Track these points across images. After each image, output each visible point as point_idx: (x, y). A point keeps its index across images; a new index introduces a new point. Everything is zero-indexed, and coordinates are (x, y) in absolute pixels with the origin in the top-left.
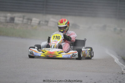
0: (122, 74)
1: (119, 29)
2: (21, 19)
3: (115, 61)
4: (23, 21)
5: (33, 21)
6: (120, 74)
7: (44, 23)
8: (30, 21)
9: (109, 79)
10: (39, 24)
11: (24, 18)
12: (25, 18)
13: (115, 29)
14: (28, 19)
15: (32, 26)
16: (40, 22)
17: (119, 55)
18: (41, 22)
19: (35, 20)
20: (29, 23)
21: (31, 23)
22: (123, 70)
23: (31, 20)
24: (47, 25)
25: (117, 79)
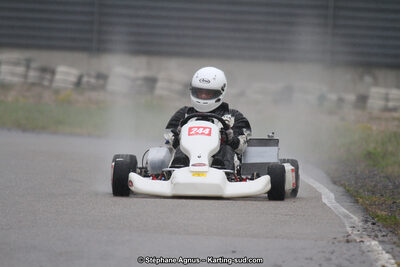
0: (348, 241)
1: (333, 97)
2: (20, 70)
3: (325, 200)
4: (25, 76)
5: (58, 77)
6: (339, 242)
7: (93, 81)
8: (48, 76)
9: (307, 259)
10: (78, 83)
11: (28, 67)
12: (34, 65)
13: (322, 98)
14: (44, 70)
15: (57, 92)
16: (80, 78)
17: (335, 183)
18: (85, 79)
19: (66, 72)
20: (46, 83)
21: (51, 81)
22: (349, 230)
23: (53, 72)
24: (103, 87)
25: (330, 259)
